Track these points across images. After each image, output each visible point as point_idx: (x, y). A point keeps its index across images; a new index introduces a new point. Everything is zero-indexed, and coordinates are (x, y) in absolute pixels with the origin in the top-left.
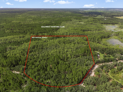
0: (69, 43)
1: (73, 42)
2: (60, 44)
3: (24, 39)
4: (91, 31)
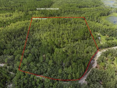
0: (64, 23)
1: (69, 22)
2: (54, 24)
3: (10, 19)
4: (88, 7)
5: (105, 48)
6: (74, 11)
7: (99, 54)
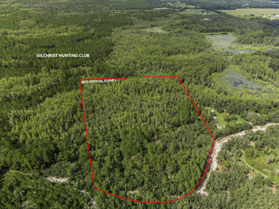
0: (148, 91)
1: (157, 89)
3: (39, 88)
4: (183, 53)
5: (227, 135)
6: (161, 64)
7: (218, 146)
